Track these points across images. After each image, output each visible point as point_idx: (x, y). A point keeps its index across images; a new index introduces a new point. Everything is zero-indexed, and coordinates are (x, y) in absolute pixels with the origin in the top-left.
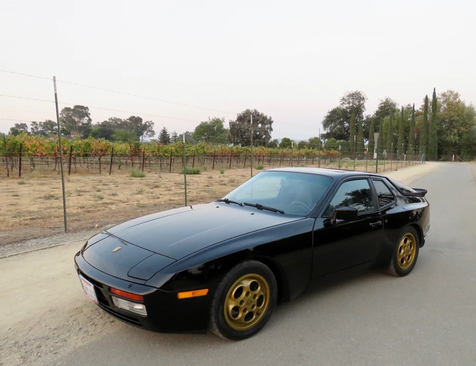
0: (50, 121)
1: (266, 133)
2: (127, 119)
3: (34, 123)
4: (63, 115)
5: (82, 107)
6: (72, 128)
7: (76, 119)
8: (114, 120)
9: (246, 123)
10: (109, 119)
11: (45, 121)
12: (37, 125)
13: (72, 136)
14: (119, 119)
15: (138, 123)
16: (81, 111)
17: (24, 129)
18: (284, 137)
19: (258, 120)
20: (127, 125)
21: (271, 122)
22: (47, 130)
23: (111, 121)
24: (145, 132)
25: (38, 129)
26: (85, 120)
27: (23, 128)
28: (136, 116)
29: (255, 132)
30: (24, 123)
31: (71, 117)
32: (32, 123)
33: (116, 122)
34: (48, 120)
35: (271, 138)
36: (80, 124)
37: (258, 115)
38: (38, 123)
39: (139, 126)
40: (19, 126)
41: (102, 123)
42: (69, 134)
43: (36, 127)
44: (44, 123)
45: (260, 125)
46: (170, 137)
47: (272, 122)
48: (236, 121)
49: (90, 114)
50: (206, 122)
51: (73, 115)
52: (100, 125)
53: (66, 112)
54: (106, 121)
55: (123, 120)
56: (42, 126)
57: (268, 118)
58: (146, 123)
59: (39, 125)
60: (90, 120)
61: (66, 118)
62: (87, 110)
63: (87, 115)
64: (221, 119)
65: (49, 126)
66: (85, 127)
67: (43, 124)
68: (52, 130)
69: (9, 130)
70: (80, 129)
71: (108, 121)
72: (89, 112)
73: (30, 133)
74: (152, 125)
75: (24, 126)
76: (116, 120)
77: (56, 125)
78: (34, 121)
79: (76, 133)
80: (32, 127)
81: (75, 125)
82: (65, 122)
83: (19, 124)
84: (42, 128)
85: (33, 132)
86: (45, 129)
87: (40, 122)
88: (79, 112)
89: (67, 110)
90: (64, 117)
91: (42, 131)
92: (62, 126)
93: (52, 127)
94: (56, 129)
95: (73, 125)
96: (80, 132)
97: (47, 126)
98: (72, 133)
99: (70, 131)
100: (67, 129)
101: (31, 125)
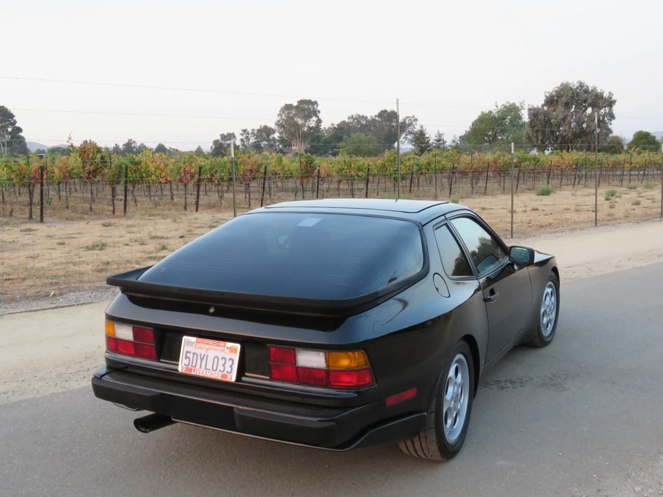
0: (266, 127)
1: (602, 123)
2: (376, 116)
3: (245, 131)
4: (282, 115)
5: (309, 102)
6: (293, 135)
7: (300, 121)
8: (356, 118)
9: (560, 108)
10: (348, 118)
11: (259, 128)
12: (248, 133)
13: (293, 148)
14: (363, 116)
15: (391, 121)
16: (307, 108)
17: (232, 140)
18: (638, 130)
19: (585, 101)
20: (375, 126)
21: (611, 103)
22: (262, 141)
23: (352, 120)
24: (404, 135)
25: (249, 140)
26: (312, 122)
27: (230, 139)
28: (389, 110)
29: (579, 123)
30: (231, 132)
31: (293, 118)
32: (241, 132)
33: (359, 122)
34: (263, 125)
35: (611, 132)
36: (306, 129)
37: (586, 91)
38: (250, 132)
39: (393, 126)
40: (225, 136)
41: (338, 125)
42: (290, 145)
43: (247, 137)
44: (258, 130)
45: (589, 110)
46: (430, 142)
47: (614, 102)
48: (543, 106)
49: (319, 112)
50: (490, 112)
51: (295, 115)
52: (335, 128)
53: (286, 112)
54: (345, 121)
55: (369, 118)
56: (255, 135)
57: (606, 95)
58: (405, 120)
59: (252, 134)
60: (319, 121)
61: (286, 121)
62: (315, 106)
63: (315, 113)
64: (518, 105)
65: (264, 134)
66: (312, 133)
67: (256, 132)
68: (268, 140)
69: (212, 144)
70: (305, 136)
71: (347, 121)
72: (319, 108)
73: (239, 146)
74: (414, 123)
75: (231, 136)
76: (358, 119)
77: (274, 132)
78: (244, 128)
79: (299, 143)
80: (242, 137)
81: (298, 130)
82: (284, 127)
83: (226, 134)
84: (255, 138)
85: (243, 145)
86: (259, 139)
87: (253, 130)
88: (304, 110)
89: (288, 107)
90: (283, 120)
91: (255, 142)
92: (280, 133)
93: (268, 135)
94: (274, 138)
95: (295, 131)
96: (305, 142)
97: (261, 134)
98: (293, 142)
99: (291, 140)
100: (287, 137)
101: (241, 134)
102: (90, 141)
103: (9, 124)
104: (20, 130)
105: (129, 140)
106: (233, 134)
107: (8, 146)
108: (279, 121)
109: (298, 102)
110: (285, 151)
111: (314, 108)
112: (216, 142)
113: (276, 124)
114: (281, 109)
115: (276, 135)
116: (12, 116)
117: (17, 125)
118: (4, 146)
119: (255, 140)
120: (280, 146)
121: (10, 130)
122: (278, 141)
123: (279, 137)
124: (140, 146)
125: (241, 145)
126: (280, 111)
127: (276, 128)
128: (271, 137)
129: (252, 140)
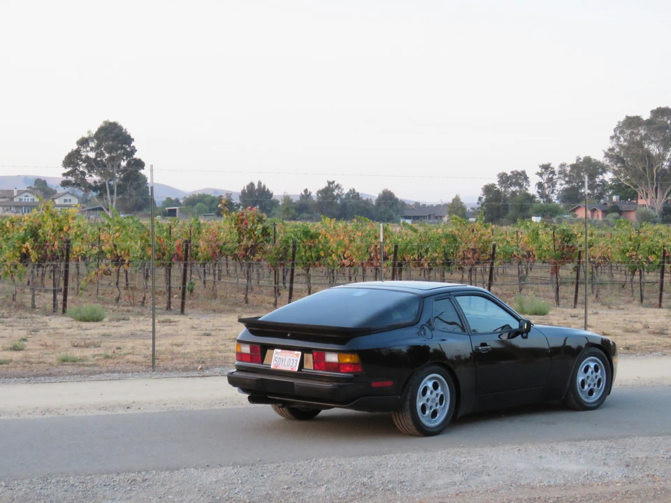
0: (588, 160)
3: (546, 167)
4: (619, 138)
6: (640, 177)
7: (654, 149)
11: (574, 162)
12: (553, 173)
13: (640, 202)
17: (521, 186)
25: (553, 186)
27: (517, 184)
30: (520, 170)
31: (640, 145)
32: (539, 170)
34: (582, 157)
36: (666, 164)
38: (557, 169)
40: (508, 178)
42: (634, 196)
43: (550, 180)
44: (573, 167)
51: (646, 138)
53: (628, 132)
59: (560, 173)
61: (627, 149)
65: (584, 174)
67: (569, 169)
68: (593, 186)
70: (663, 179)
73: (534, 197)
75: (519, 178)
77: (604, 169)
78: (545, 163)
79: (651, 193)
80: (542, 181)
81: (651, 167)
82: (623, 162)
83: (509, 174)
84: (567, 182)
85: (543, 195)
86: (575, 184)
87: (562, 166)
88: (664, 127)
89: (632, 123)
90: (622, 147)
91: (566, 190)
92: (615, 173)
93: (592, 177)
94: (603, 182)
95: (644, 169)
96: (663, 191)
97: (578, 174)
98: (640, 191)
99: (636, 187)
100: (627, 180)
101: (538, 174)
102: (260, 183)
103: (124, 154)
104: (140, 164)
105: (330, 183)
106: (524, 172)
107: (119, 193)
108: (612, 150)
109: (652, 112)
110: (624, 207)
112: (488, 189)
113: (607, 155)
114: (618, 127)
115: (608, 177)
116: (128, 140)
117: (136, 156)
118: (112, 193)
119: (566, 186)
120: (615, 198)
121: (124, 164)
122: (611, 187)
123: (612, 180)
124: (348, 195)
125: (538, 196)
126: (615, 130)
127: (606, 162)
128: (597, 180)
129: (561, 186)
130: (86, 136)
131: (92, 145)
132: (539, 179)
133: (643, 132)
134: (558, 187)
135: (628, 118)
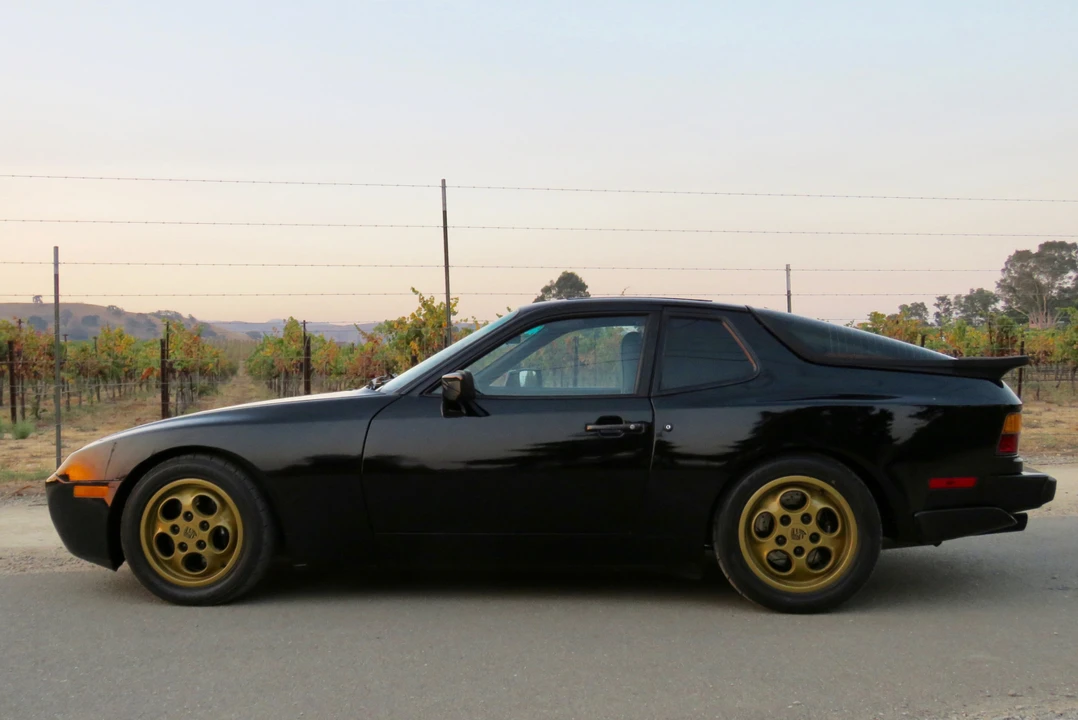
0: (981, 292)
3: (943, 299)
4: (1009, 271)
5: (1061, 246)
6: (1030, 304)
7: (1044, 280)
11: (968, 293)
12: (949, 303)
13: (1032, 326)
16: (1058, 256)
17: (920, 316)
22: (974, 316)
25: (950, 314)
26: (1068, 280)
27: (917, 314)
30: (919, 302)
31: (1030, 275)
32: (937, 302)
34: (975, 289)
36: (1055, 292)
38: (952, 298)
40: (909, 309)
42: (1026, 321)
43: (946, 310)
44: (967, 298)
51: (1035, 269)
53: (1019, 265)
56: (961, 306)
59: (956, 303)
61: (1018, 280)
62: (1073, 252)
63: (1074, 264)
65: (978, 304)
67: (963, 300)
68: (986, 314)
70: (1053, 305)
73: (932, 325)
75: (918, 309)
77: (996, 300)
78: (942, 295)
79: (1042, 318)
80: (938, 310)
81: (1041, 294)
82: (1014, 291)
83: (909, 306)
84: (963, 312)
85: (940, 323)
86: (969, 313)
87: (958, 297)
88: (1052, 260)
89: (1022, 256)
90: (1014, 278)
91: (961, 318)
92: (1007, 301)
93: (985, 306)
94: (996, 310)
95: (1034, 297)
96: (1053, 315)
97: (972, 304)
98: (1031, 317)
99: (1027, 313)
100: (1019, 308)
101: (935, 305)
106: (923, 304)
108: (1002, 281)
109: (1041, 246)
111: (1071, 255)
113: (999, 286)
114: (1009, 260)
115: (1000, 305)
116: (583, 286)
119: (961, 315)
122: (1003, 315)
123: (1004, 308)
125: (936, 324)
126: (1006, 263)
127: (1000, 292)
128: (990, 309)
129: (956, 314)
130: (549, 284)
131: (554, 292)
132: (937, 310)
133: (1032, 264)
134: (954, 315)
135: (1018, 252)
